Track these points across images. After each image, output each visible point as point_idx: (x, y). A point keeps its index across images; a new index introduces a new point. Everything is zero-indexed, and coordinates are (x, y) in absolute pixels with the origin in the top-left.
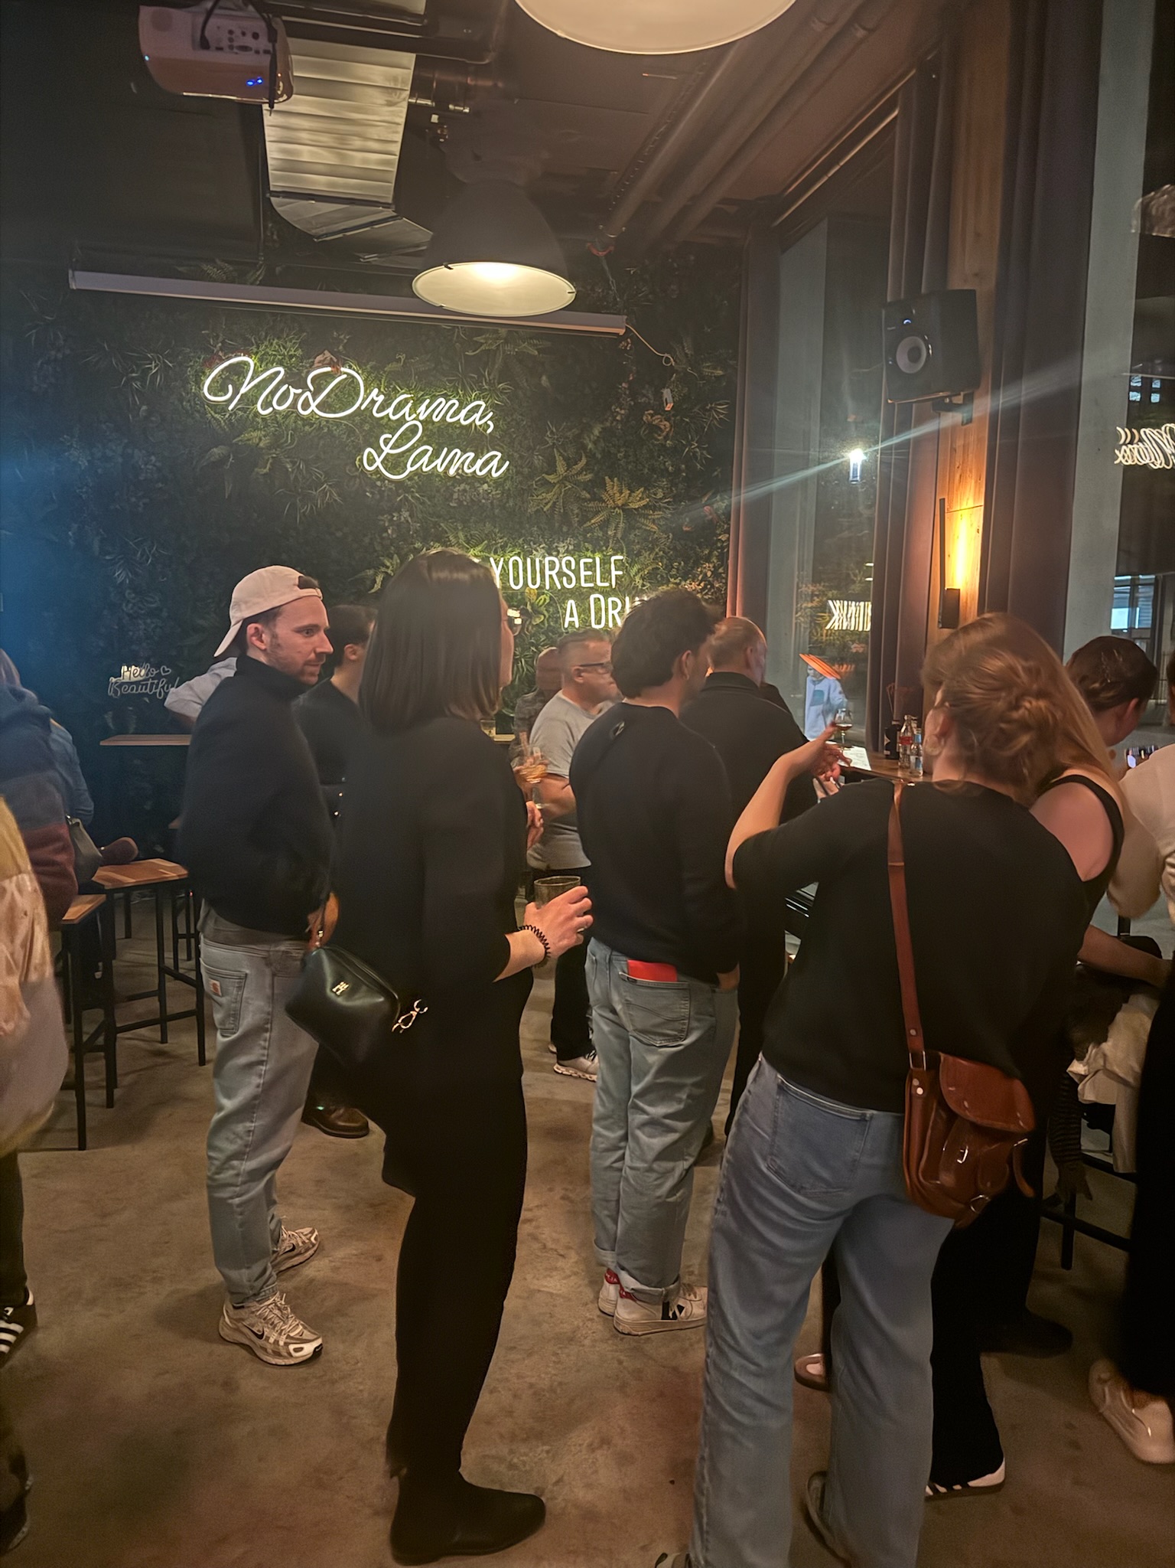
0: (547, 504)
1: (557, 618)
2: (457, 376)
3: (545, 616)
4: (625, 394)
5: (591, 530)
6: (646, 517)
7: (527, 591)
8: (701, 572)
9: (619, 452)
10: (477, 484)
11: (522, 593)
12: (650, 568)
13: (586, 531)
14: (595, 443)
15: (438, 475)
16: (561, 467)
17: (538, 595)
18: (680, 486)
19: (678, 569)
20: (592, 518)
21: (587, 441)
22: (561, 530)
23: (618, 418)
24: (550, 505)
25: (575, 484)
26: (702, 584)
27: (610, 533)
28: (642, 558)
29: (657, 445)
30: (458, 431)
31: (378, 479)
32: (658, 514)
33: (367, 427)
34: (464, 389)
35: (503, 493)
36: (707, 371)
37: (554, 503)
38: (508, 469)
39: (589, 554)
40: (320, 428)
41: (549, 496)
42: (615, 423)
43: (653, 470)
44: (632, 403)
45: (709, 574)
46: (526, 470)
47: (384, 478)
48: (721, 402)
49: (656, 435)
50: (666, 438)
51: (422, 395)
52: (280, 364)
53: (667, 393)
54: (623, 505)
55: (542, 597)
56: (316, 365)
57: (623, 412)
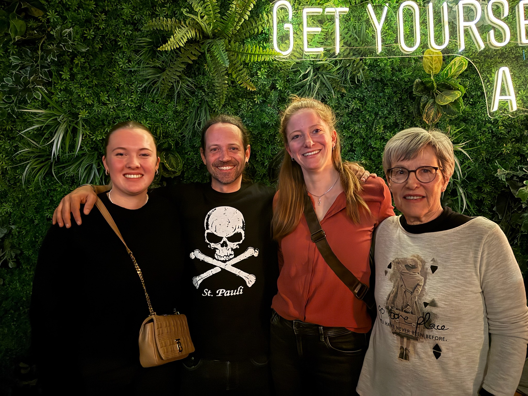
7: (426, 55)
11: (421, 58)
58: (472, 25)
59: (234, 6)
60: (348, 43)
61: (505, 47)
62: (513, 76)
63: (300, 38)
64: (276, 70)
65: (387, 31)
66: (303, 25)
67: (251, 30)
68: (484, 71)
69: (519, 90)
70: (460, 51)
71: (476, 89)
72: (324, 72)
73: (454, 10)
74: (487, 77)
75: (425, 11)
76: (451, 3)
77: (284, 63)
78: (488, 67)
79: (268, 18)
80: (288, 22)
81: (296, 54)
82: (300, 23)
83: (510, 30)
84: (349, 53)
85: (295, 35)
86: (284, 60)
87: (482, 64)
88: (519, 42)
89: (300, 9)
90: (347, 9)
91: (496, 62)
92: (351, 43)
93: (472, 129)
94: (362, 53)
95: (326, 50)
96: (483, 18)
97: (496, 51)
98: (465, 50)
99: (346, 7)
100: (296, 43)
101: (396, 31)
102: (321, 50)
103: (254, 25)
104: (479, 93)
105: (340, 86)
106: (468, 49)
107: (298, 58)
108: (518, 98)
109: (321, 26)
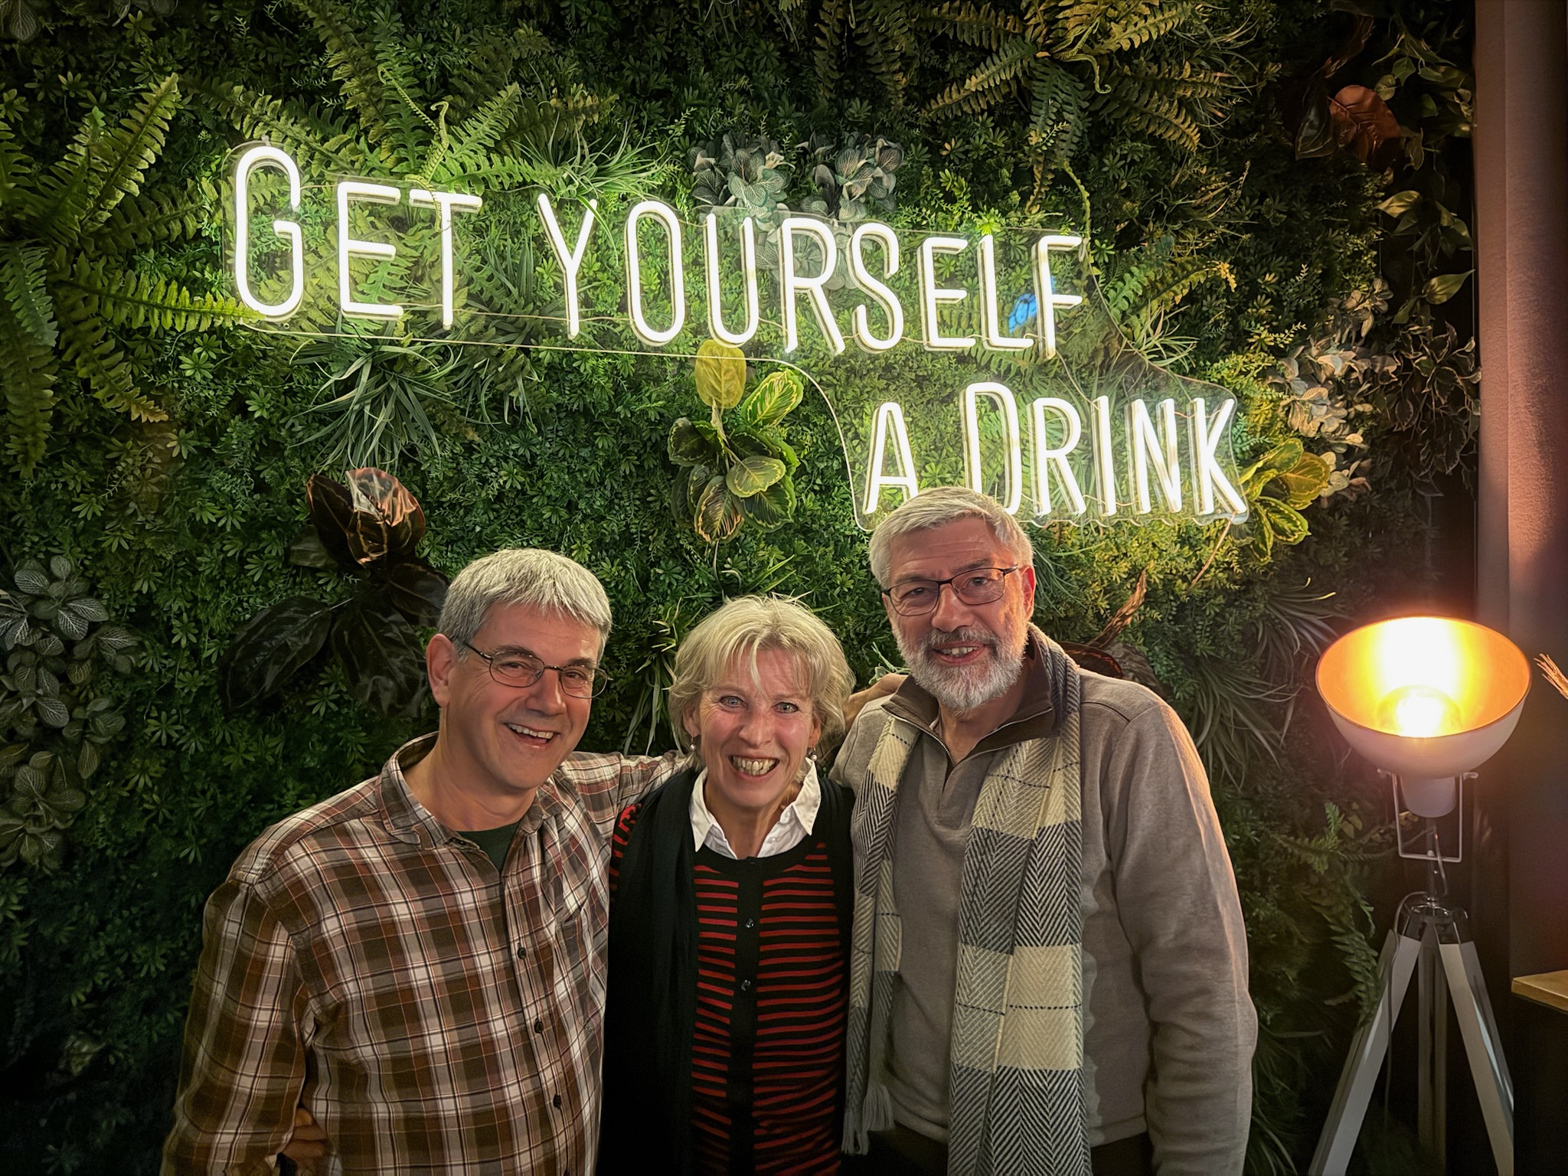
1: (830, 478)
3: (784, 463)
7: (703, 352)
11: (685, 363)
17: (756, 375)
27: (1034, 138)
32: (1205, 85)
55: (770, 384)
58: (815, 285)
59: (82, 151)
60: (485, 296)
61: (893, 351)
62: (912, 425)
63: (328, 269)
64: (248, 356)
65: (599, 275)
66: (337, 227)
67: (156, 223)
68: (846, 408)
69: (927, 463)
70: (788, 350)
71: (827, 454)
72: (407, 376)
73: (772, 240)
74: (852, 424)
75: (699, 233)
76: (763, 221)
77: (273, 337)
78: (857, 400)
79: (219, 193)
80: (287, 213)
81: (314, 314)
82: (330, 224)
83: (904, 308)
84: (486, 327)
85: (311, 258)
86: (273, 331)
87: (840, 390)
88: (925, 342)
89: (328, 178)
90: (477, 202)
91: (873, 388)
92: (491, 298)
93: (822, 557)
94: (528, 329)
95: (413, 313)
96: (841, 271)
97: (874, 359)
98: (801, 349)
99: (473, 193)
100: (315, 281)
101: (621, 280)
102: (395, 311)
103: (166, 209)
104: (836, 465)
105: (460, 422)
106: (807, 347)
107: (322, 328)
108: (924, 482)
109: (400, 238)
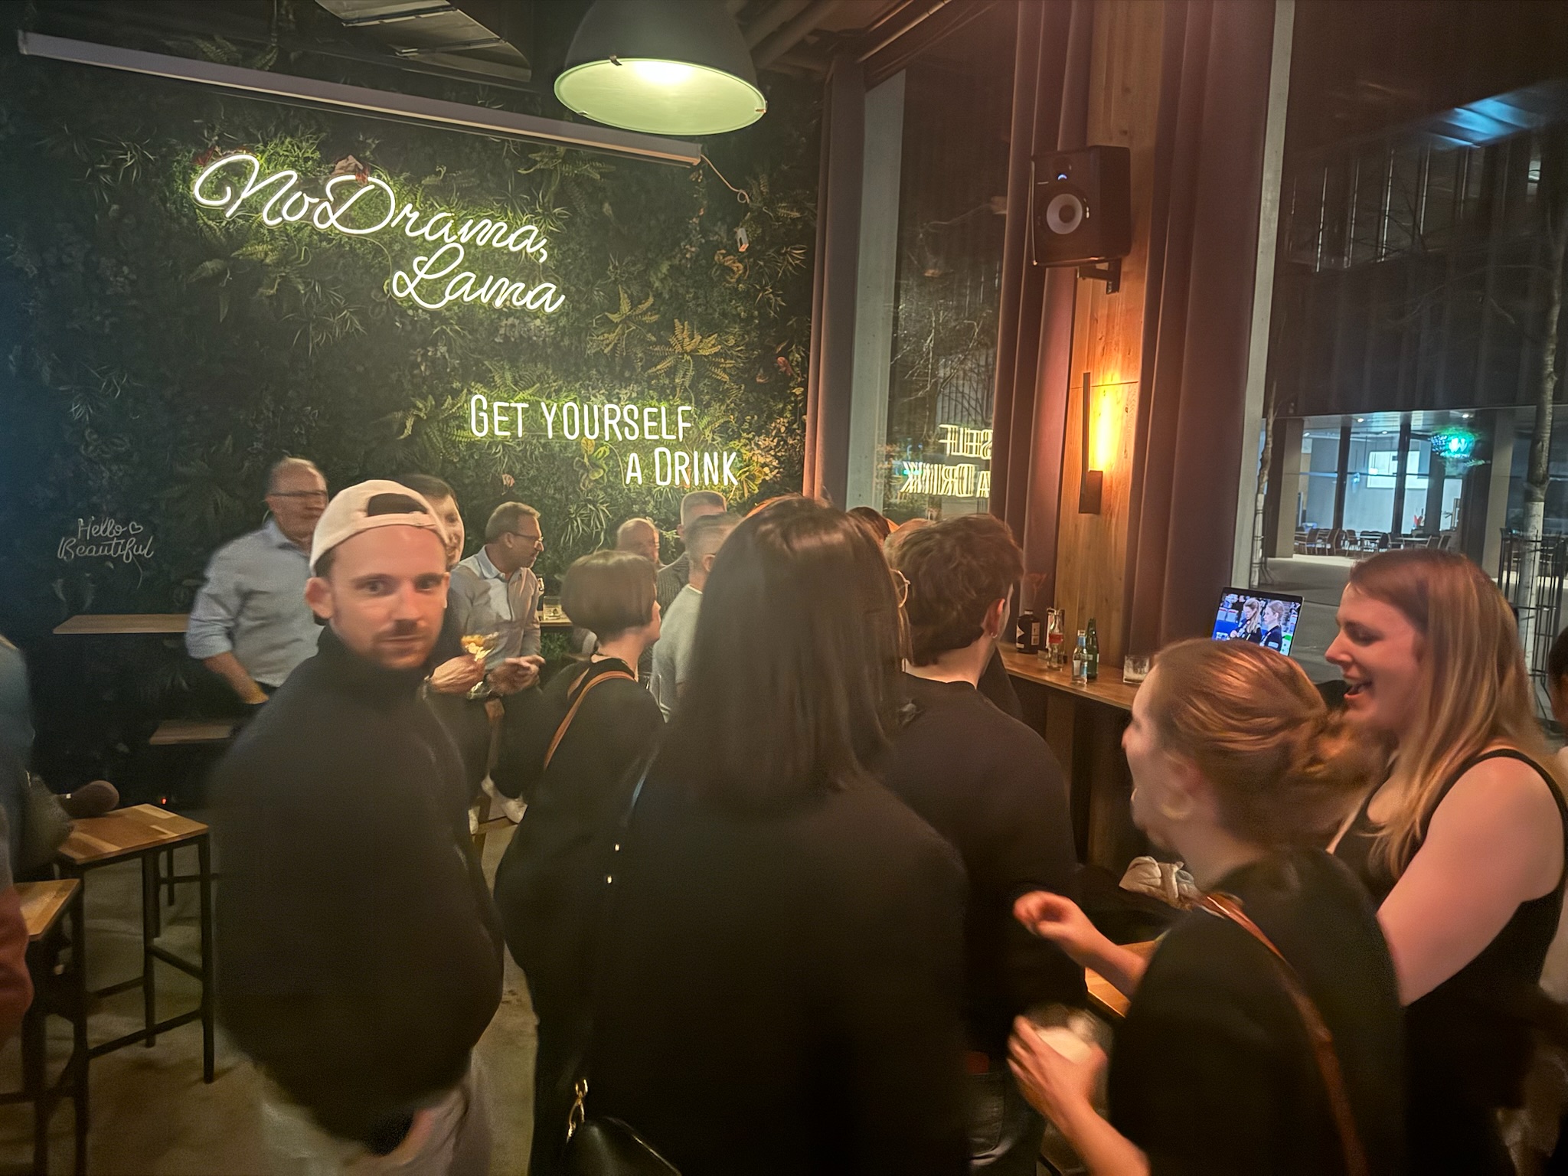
0: (608, 345)
1: (617, 473)
2: (505, 195)
3: (604, 470)
4: (696, 230)
5: (657, 377)
6: (717, 365)
7: (583, 441)
8: (775, 427)
9: (688, 292)
10: (527, 319)
11: (578, 444)
12: (722, 421)
13: (650, 378)
14: (662, 281)
15: (482, 306)
16: (625, 307)
17: (597, 447)
18: (753, 334)
19: (750, 423)
20: (658, 363)
21: (653, 279)
22: (623, 376)
23: (688, 256)
24: (611, 346)
25: (639, 325)
26: (776, 440)
27: (677, 381)
28: (712, 410)
29: (729, 289)
30: (506, 258)
31: (410, 307)
32: (730, 363)
33: (397, 247)
34: (514, 211)
35: (556, 330)
36: (782, 212)
37: (616, 345)
38: (563, 304)
39: (654, 402)
40: (340, 245)
41: (612, 336)
42: (683, 261)
43: (724, 314)
44: (703, 241)
45: (783, 429)
46: (584, 307)
47: (415, 307)
48: (797, 246)
49: (728, 277)
50: (738, 281)
51: (465, 215)
52: (293, 166)
53: (741, 233)
54: (692, 351)
55: (602, 449)
56: (337, 171)
57: (693, 249)
64: (474, 444)
68: (621, 455)
71: (615, 468)
72: (511, 450)
74: (623, 459)
77: (479, 440)
78: (624, 453)
84: (529, 437)
87: (620, 450)
91: (629, 450)
94: (538, 437)
104: (619, 470)
105: (523, 460)
107: (491, 438)
